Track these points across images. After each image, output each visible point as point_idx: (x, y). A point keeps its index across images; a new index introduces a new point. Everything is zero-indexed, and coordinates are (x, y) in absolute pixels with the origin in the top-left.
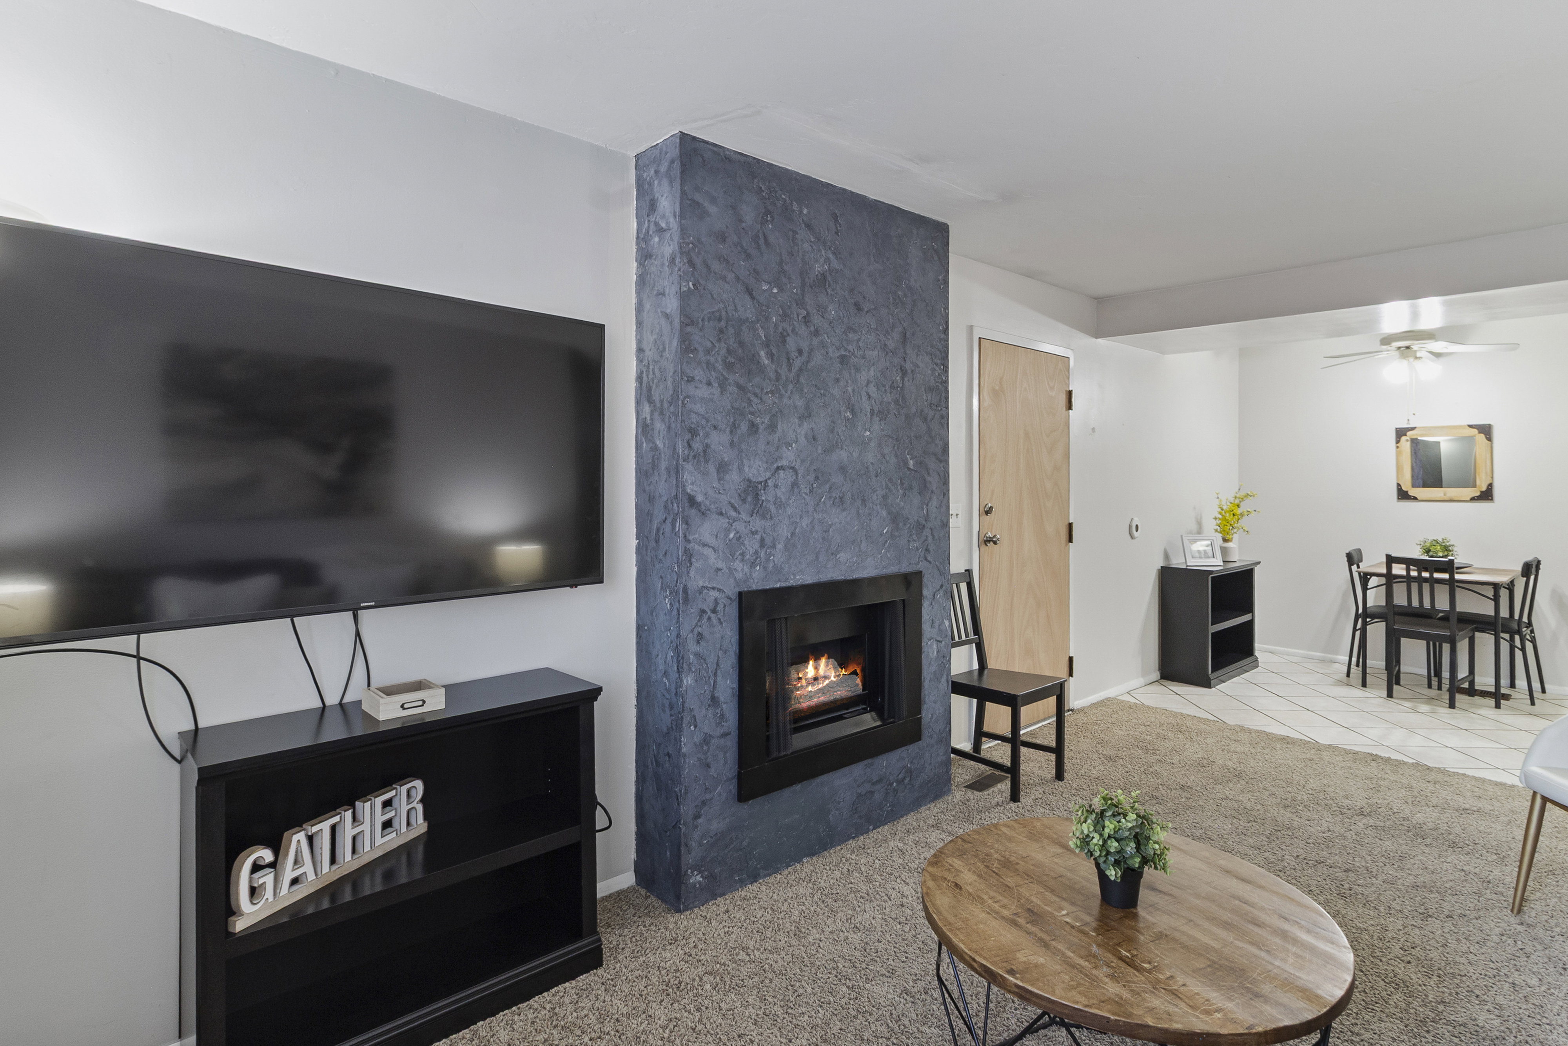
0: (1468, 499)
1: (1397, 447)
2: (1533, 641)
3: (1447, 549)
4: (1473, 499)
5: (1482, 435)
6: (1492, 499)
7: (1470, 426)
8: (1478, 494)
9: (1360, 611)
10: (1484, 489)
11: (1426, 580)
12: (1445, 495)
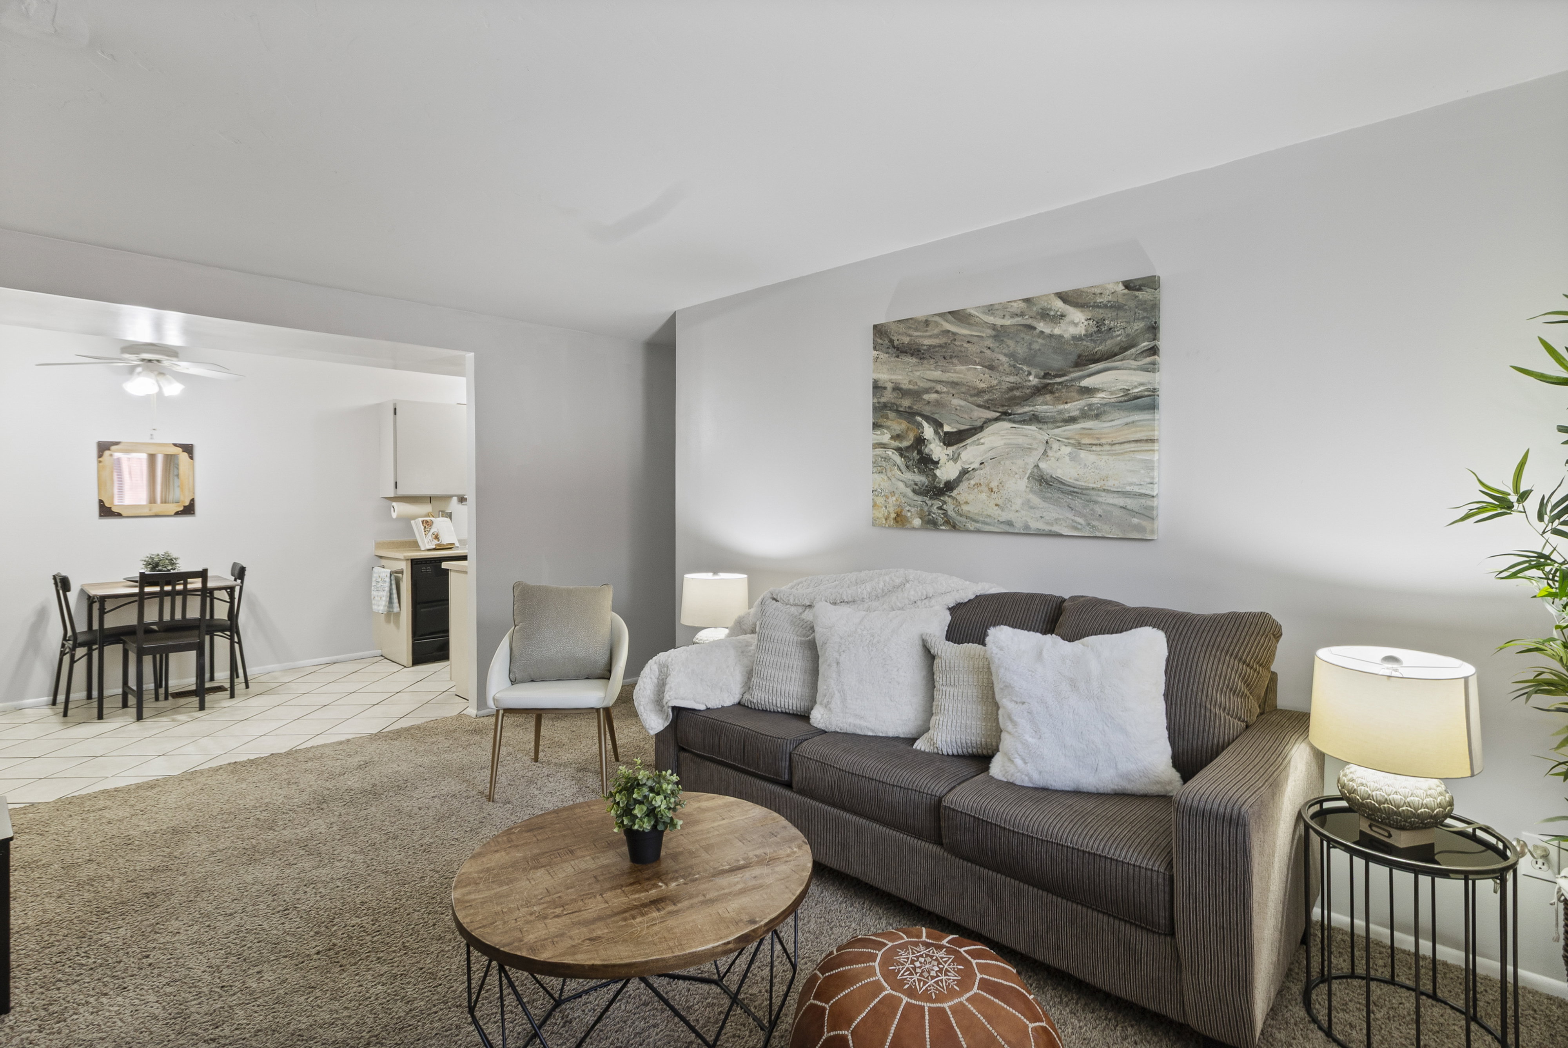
0: (173, 514)
1: (100, 462)
2: (240, 643)
3: (172, 562)
4: (177, 514)
5: (186, 454)
6: (194, 514)
7: (175, 445)
8: (181, 508)
9: (70, 633)
10: (187, 504)
11: (168, 594)
12: (150, 510)
